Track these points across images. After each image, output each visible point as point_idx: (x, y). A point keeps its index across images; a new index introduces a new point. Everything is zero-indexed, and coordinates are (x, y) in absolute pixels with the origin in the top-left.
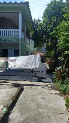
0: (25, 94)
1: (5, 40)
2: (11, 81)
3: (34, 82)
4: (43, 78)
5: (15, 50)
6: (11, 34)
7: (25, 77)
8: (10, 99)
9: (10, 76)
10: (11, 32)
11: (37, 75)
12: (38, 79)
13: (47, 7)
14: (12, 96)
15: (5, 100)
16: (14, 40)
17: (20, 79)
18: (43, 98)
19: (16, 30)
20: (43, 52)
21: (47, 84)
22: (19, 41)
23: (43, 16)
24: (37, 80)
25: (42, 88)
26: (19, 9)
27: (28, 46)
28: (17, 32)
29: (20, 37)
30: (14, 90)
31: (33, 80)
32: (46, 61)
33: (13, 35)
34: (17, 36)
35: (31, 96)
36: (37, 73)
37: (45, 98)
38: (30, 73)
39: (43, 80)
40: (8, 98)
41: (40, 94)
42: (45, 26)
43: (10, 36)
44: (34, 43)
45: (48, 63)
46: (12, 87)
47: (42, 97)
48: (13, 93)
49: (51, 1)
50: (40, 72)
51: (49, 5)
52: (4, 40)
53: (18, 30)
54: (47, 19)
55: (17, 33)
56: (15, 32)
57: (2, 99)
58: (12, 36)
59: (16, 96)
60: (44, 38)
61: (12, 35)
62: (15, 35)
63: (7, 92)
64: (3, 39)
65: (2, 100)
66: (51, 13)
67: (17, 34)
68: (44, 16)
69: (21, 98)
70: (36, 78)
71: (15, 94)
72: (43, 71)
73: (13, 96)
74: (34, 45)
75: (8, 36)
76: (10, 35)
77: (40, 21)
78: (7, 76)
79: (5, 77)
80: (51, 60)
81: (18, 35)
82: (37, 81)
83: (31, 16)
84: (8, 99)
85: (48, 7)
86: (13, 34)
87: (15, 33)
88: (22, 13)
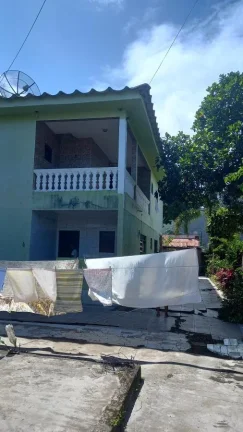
0: (149, 403)
1: (74, 203)
2: (92, 346)
3: (177, 354)
4: (209, 339)
5: (101, 233)
6: (91, 183)
7: (139, 333)
8: (98, 419)
9: (86, 327)
10: (91, 176)
11: (183, 327)
12: (189, 342)
13: (208, 93)
14: (107, 409)
15: (81, 421)
16: (99, 203)
17: (123, 341)
18: (223, 425)
19: (108, 170)
20: (197, 238)
21: (231, 363)
22: (116, 205)
23: (195, 123)
24: (189, 347)
25: (212, 378)
26: (120, 107)
27: (145, 219)
28: (111, 176)
29: (121, 190)
30: (108, 384)
31: (171, 347)
32: (208, 269)
33: (98, 187)
34: (111, 187)
35: (174, 413)
36: (184, 317)
37: (230, 424)
38: (158, 315)
39: (210, 347)
40: (91, 417)
41: (208, 404)
42: (204, 152)
43: (87, 189)
44: (165, 208)
45: (220, 280)
46: (101, 372)
47: (220, 419)
48: (108, 395)
49: (222, 76)
50: (192, 312)
51: (214, 89)
52: (68, 201)
53: (114, 170)
54: (209, 130)
55: (111, 178)
56: (105, 175)
57: (72, 418)
58: (94, 189)
59: (118, 409)
60: (202, 189)
61: (94, 185)
62: (104, 187)
63: (88, 392)
64: (66, 200)
65: (73, 422)
66: (224, 111)
67: (111, 182)
68: (200, 122)
69: (139, 419)
70: (183, 339)
71: (116, 399)
72: (205, 311)
73: (111, 410)
74: (165, 215)
75: (81, 188)
76: (87, 185)
77: (186, 137)
78: (77, 324)
79: (70, 330)
80: (231, 266)
81: (114, 184)
82: (188, 352)
83: (156, 124)
84: (94, 420)
85: (212, 95)
86: (98, 182)
87: (105, 179)
88: (127, 119)
